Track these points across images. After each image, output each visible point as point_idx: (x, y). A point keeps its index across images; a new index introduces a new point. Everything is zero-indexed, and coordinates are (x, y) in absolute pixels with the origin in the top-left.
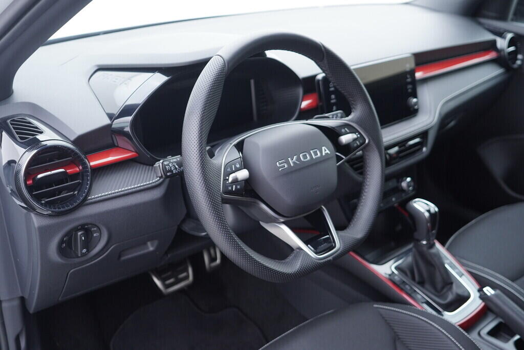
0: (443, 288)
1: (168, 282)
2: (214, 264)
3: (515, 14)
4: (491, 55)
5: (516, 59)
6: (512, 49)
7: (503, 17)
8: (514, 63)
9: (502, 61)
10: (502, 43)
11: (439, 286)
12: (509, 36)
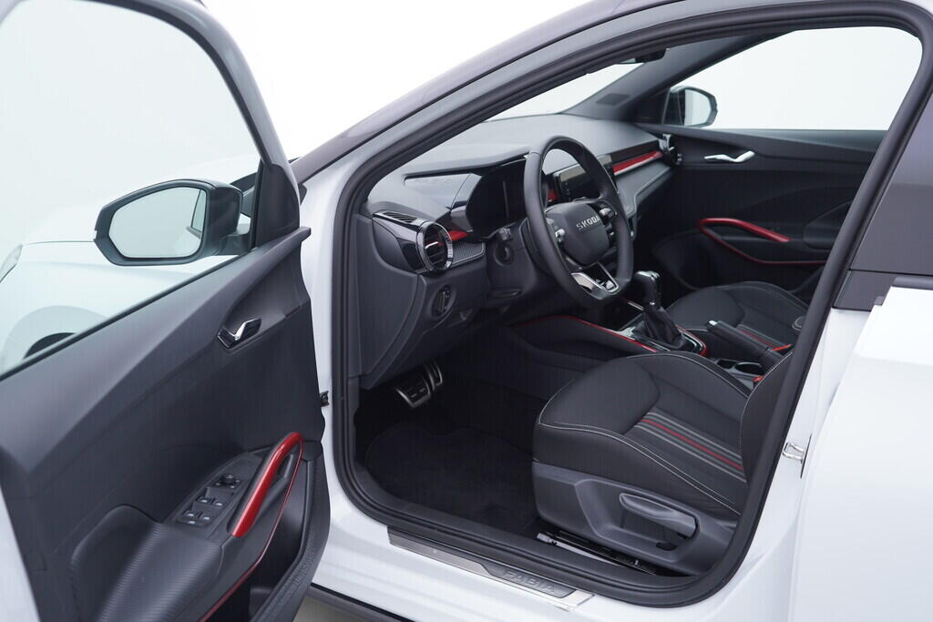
0: (673, 340)
1: (413, 396)
2: (438, 384)
3: (667, 118)
4: (657, 155)
5: (677, 158)
6: (672, 148)
7: (657, 121)
8: (676, 161)
9: (666, 159)
10: (663, 144)
11: (670, 339)
12: (668, 136)
